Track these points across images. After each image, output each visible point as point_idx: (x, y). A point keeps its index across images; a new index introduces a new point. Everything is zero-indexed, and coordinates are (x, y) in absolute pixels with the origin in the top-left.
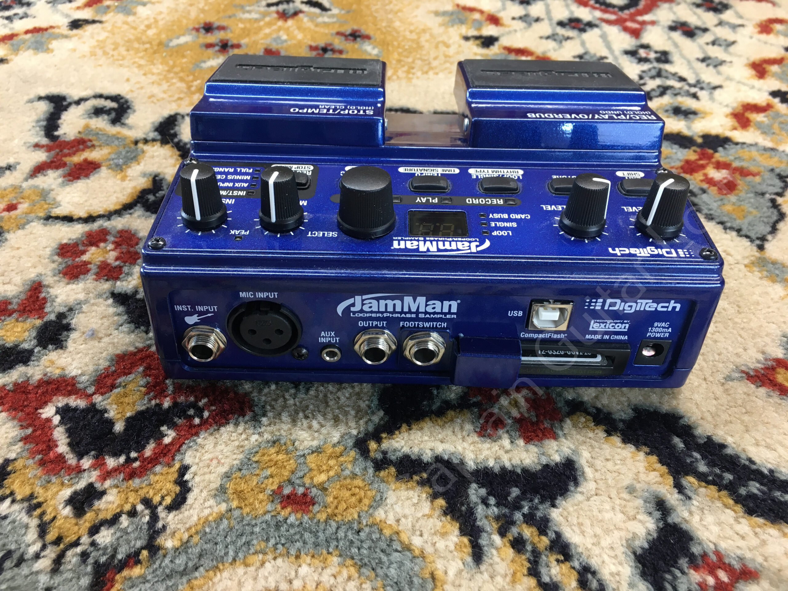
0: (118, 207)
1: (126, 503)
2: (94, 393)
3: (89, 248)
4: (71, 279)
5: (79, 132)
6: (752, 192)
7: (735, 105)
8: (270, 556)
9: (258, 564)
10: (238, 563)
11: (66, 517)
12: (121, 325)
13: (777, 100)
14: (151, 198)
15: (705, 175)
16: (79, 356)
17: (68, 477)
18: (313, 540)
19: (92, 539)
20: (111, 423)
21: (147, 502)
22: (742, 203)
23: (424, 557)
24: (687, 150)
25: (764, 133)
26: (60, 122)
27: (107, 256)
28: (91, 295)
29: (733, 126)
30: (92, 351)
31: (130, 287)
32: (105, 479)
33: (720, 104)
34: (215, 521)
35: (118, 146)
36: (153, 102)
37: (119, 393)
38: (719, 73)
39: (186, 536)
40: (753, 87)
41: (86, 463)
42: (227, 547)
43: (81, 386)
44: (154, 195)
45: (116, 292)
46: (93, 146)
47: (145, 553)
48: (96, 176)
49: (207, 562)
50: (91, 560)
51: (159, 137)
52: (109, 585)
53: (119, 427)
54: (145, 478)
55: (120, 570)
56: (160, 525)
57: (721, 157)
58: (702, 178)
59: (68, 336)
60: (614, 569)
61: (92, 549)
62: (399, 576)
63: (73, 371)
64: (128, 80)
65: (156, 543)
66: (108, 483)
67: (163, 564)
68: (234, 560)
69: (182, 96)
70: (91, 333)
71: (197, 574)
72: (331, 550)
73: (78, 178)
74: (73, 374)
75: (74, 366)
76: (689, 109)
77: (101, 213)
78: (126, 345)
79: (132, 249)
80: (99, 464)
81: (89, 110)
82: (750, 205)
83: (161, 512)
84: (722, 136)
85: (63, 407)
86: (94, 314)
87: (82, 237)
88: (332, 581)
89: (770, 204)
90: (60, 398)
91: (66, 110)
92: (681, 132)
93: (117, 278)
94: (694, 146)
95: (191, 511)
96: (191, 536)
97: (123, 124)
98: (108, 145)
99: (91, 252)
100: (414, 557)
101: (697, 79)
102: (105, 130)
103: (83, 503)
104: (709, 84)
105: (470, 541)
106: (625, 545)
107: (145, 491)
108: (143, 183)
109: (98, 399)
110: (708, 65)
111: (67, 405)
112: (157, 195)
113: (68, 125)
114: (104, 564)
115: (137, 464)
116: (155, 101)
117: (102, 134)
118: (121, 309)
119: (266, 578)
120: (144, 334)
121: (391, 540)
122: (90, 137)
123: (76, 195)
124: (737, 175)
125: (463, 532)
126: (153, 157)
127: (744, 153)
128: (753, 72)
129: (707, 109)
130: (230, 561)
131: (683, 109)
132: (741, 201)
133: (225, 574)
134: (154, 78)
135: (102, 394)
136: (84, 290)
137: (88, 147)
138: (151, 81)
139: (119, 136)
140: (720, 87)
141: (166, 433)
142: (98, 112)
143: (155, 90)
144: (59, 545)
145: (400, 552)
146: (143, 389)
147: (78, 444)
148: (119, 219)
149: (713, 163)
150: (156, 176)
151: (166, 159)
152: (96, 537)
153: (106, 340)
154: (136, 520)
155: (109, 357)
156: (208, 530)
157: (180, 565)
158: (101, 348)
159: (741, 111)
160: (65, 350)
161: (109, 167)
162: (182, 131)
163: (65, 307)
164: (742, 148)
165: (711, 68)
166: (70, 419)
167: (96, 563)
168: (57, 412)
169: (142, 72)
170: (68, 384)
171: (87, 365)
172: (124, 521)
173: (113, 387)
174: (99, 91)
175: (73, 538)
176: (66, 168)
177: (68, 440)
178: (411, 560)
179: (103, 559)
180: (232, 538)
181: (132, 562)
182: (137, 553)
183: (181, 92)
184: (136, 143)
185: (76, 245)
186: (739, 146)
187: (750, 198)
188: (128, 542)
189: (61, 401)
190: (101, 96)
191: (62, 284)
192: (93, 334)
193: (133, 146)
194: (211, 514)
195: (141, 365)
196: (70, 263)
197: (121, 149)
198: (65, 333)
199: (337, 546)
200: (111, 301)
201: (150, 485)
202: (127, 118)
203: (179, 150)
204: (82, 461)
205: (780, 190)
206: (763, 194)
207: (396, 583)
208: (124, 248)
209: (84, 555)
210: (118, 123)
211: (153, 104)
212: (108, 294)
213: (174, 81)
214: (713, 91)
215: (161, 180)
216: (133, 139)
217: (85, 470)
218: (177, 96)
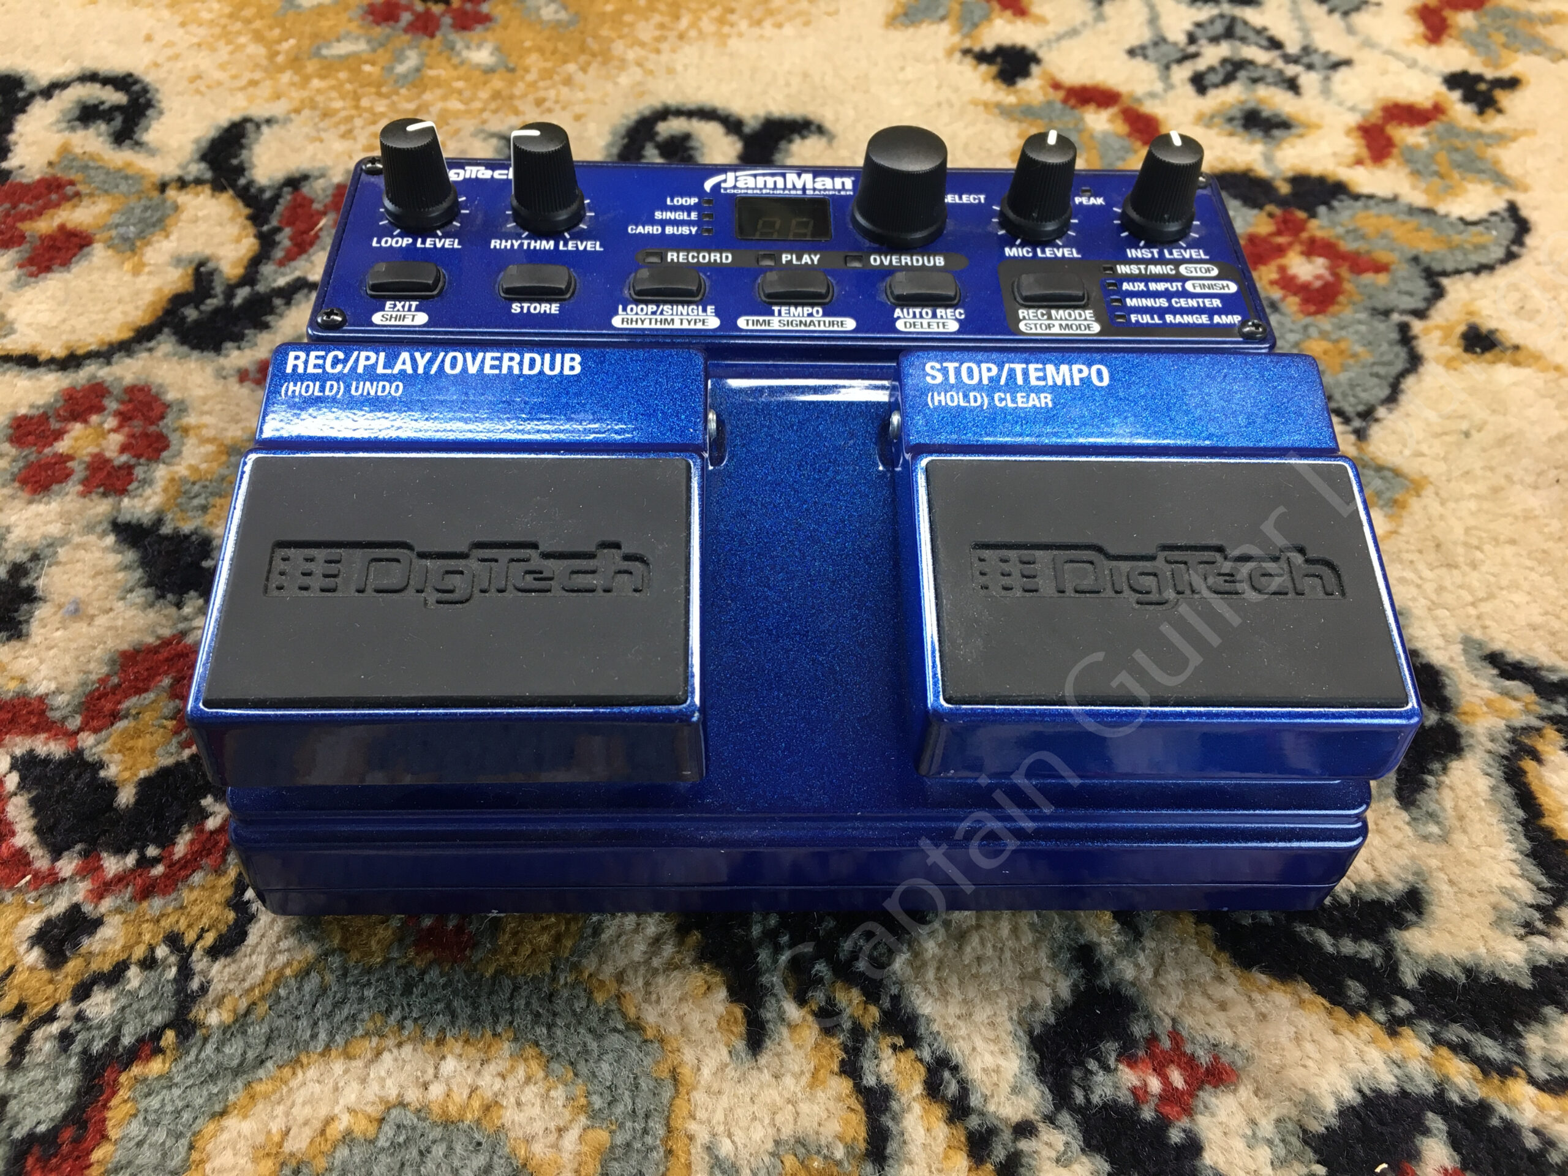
0: (126, 335)
1: (138, 943)
2: (81, 730)
3: (70, 426)
4: (35, 491)
5: (50, 164)
6: (1366, 309)
7: (1369, 106)
8: (391, 1042)
9: (369, 1056)
10: (333, 1053)
11: (32, 969)
12: (131, 591)
13: (1456, 95)
14: (191, 314)
15: (1282, 269)
16: (52, 653)
17: (34, 894)
18: (469, 1011)
19: (77, 1008)
20: (111, 789)
21: (173, 940)
22: (1343, 333)
23: (662, 1041)
24: (1255, 212)
25: (1416, 173)
26: (12, 137)
27: (104, 443)
28: (73, 526)
29: (1356, 155)
30: (75, 645)
31: (148, 509)
32: (101, 897)
33: (1341, 104)
34: (296, 977)
35: (126, 196)
36: (198, 92)
37: (125, 729)
38: (1351, 30)
39: (243, 1005)
40: (1413, 64)
41: (67, 866)
42: (316, 1023)
43: (56, 715)
44: (197, 307)
45: (119, 520)
46: (77, 194)
47: (170, 1036)
48: (84, 264)
49: (280, 1050)
50: (76, 1048)
51: (208, 175)
52: (108, 1091)
53: (126, 797)
54: (174, 895)
55: (127, 1066)
56: (195, 985)
57: (1321, 228)
58: (1274, 276)
59: (31, 614)
60: (989, 1061)
61: (78, 1026)
62: (615, 1075)
63: (41, 685)
64: (149, 38)
65: (191, 1016)
66: (106, 904)
67: (203, 1055)
68: (328, 1048)
69: (258, 75)
70: (72, 608)
71: (261, 1073)
72: (499, 1030)
73: (48, 269)
74: (42, 690)
75: (42, 674)
76: (1276, 115)
77: (93, 347)
78: (140, 630)
79: (152, 429)
80: (90, 868)
81: (70, 110)
82: (1356, 337)
83: (199, 961)
84: (1331, 180)
85: (23, 756)
86: (79, 566)
87: (56, 401)
88: (498, 1084)
89: (1395, 336)
90: (18, 739)
91: (23, 111)
92: (1251, 170)
93: (123, 492)
94: (1271, 202)
95: (254, 957)
96: (254, 1003)
97: (138, 144)
98: (106, 192)
99: (73, 434)
100: (646, 1041)
101: (1305, 43)
102: (102, 159)
103: (62, 942)
104: (1326, 54)
105: (746, 1012)
106: (1015, 1018)
107: (172, 919)
108: (175, 280)
109: (87, 740)
110: (1331, 11)
111: (31, 751)
112: (203, 307)
113: (28, 145)
114: (100, 1055)
115: (159, 870)
116: (203, 89)
117: (97, 168)
118: (131, 556)
119: (382, 1080)
120: (173, 610)
121: (608, 1012)
122: (72, 175)
123: (44, 307)
124: (1344, 272)
125: (736, 994)
126: (195, 220)
127: (1367, 220)
128: (1420, 28)
129: (1313, 118)
130: (319, 1050)
131: (1265, 114)
132: (1342, 328)
133: (312, 1073)
134: (202, 32)
135: (96, 731)
136: (61, 515)
137: (68, 199)
138: (195, 40)
139: (130, 172)
140: (1347, 63)
141: (210, 810)
142: (88, 114)
143: (204, 62)
144: (20, 1020)
145: (620, 1032)
146: (170, 724)
147: (51, 829)
148: (128, 361)
149: (1301, 243)
150: (202, 264)
151: (221, 225)
152: (83, 1005)
153: (102, 621)
154: (153, 975)
155: (106, 658)
156: (282, 992)
157: (231, 1057)
158: (92, 638)
159: (1380, 122)
160: (26, 642)
161: (110, 245)
162: (255, 160)
163: (25, 551)
164: (1366, 207)
165: (1336, 16)
166: (37, 781)
167: (85, 1052)
168: (13, 767)
169: (178, 19)
170: (30, 713)
171: (66, 673)
172: (134, 977)
173: (115, 716)
174: (91, 64)
175: (44, 1007)
176: (26, 246)
177: (33, 822)
178: (639, 1047)
179: (97, 1047)
180: (324, 1007)
181: (147, 1050)
182: (157, 1034)
183: (257, 66)
184: (163, 187)
185: (44, 418)
186: (1359, 204)
187: (1360, 322)
188: (141, 1015)
189: (20, 745)
190: (91, 78)
191: (17, 504)
192: (77, 610)
193: (155, 194)
194: (288, 964)
195: (166, 673)
196: (32, 458)
197: (133, 202)
198: (25, 607)
199: (511, 1023)
200: (110, 539)
201: (182, 907)
202: (146, 129)
203: (248, 205)
204: (59, 864)
205: (1421, 305)
206: (1387, 313)
207: (609, 1088)
208: (137, 425)
209: (65, 1038)
210: (128, 142)
211: (198, 98)
212: (105, 525)
213: (242, 40)
214: (1331, 73)
215: (211, 273)
216: (156, 180)
217: (64, 880)
218: (247, 76)
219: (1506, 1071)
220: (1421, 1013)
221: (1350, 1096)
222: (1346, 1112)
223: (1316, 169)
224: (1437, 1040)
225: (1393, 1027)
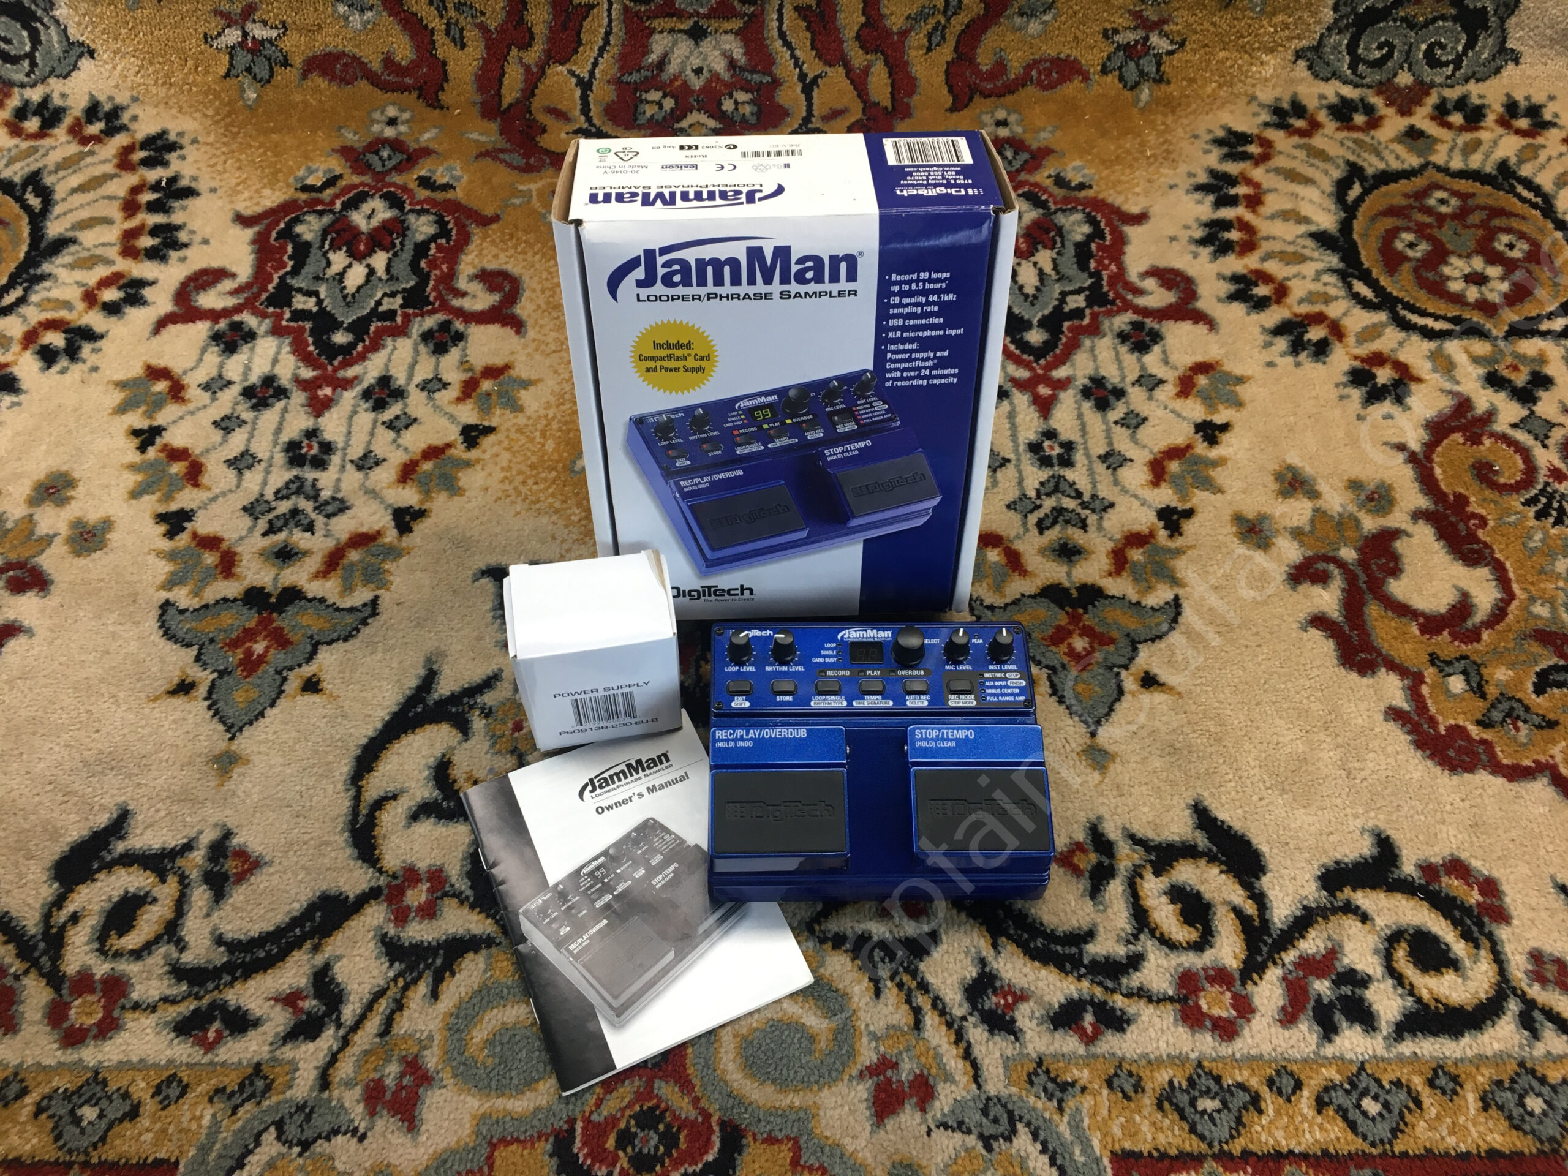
6: (1103, 666)
7: (1119, 536)
13: (1161, 524)
22: (1093, 680)
24: (1061, 611)
25: (1135, 579)
29: (1109, 570)
33: (1106, 536)
38: (1116, 481)
40: (1144, 502)
57: (1089, 618)
58: (1066, 650)
76: (1075, 546)
82: (1097, 682)
84: (1096, 587)
89: (1113, 680)
92: (1061, 584)
94: (1067, 603)
101: (1093, 492)
104: (1102, 500)
124: (1096, 645)
127: (1110, 613)
128: (1150, 476)
129: (1092, 546)
131: (1069, 546)
132: (1092, 678)
140: (1112, 505)
149: (1079, 628)
159: (1122, 547)
164: (1110, 605)
165: (1110, 472)
186: (1106, 603)
187: (1099, 674)
205: (1127, 661)
206: (1111, 668)
214: (1103, 513)
219: (1113, 991)
220: (1088, 973)
221: (1063, 1001)
222: (1061, 1006)
223: (1089, 580)
224: (1093, 981)
225: (1079, 978)
